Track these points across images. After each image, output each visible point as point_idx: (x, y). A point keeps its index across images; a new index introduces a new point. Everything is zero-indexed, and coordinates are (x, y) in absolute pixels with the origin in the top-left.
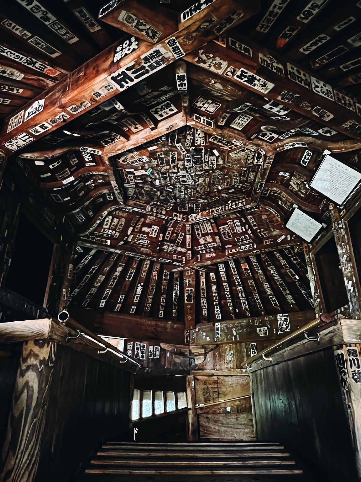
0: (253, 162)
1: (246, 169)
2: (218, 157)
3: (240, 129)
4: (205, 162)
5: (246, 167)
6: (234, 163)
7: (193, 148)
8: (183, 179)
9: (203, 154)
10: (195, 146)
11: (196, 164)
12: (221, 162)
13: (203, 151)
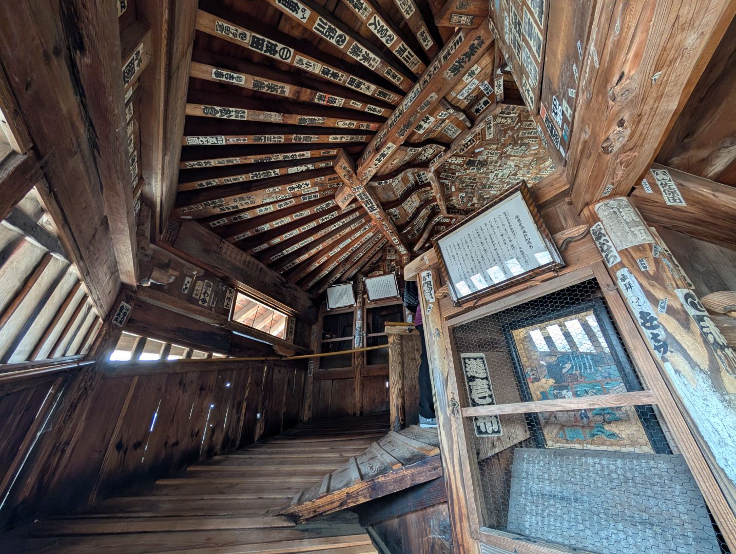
0: (512, 118)
1: (519, 124)
2: (485, 149)
3: (460, 131)
4: (487, 158)
5: (517, 124)
6: (503, 135)
7: (465, 165)
8: (499, 176)
9: (475, 159)
10: (463, 164)
11: (484, 165)
12: (495, 147)
13: (472, 159)
